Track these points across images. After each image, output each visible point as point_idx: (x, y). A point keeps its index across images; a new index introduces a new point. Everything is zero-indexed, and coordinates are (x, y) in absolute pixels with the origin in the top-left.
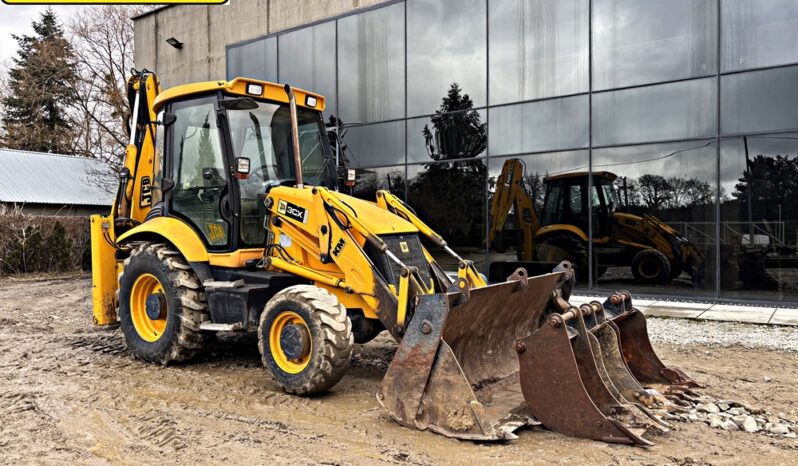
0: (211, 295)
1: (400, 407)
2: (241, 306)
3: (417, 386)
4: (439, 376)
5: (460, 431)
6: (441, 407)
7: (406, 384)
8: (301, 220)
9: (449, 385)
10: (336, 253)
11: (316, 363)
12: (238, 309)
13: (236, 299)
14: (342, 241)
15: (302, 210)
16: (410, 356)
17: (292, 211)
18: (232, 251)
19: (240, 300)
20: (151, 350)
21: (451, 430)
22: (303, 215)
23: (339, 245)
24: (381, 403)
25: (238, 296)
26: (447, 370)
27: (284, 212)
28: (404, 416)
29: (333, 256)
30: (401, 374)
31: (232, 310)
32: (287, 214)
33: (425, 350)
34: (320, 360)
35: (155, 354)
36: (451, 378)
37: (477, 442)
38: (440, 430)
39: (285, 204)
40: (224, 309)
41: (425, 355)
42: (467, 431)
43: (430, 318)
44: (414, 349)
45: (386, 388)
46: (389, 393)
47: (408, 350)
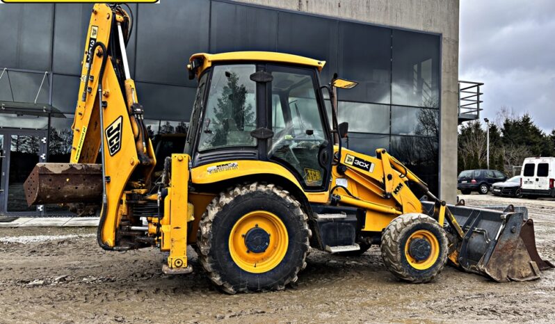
0: (324, 225)
1: (499, 273)
2: (350, 232)
3: (508, 260)
4: (516, 254)
5: (527, 277)
6: (516, 268)
7: (503, 260)
8: (368, 170)
9: (520, 256)
10: (396, 192)
11: (443, 260)
12: (348, 234)
13: (347, 226)
14: (401, 185)
15: (367, 162)
16: (505, 245)
17: (359, 163)
18: (326, 191)
19: (350, 227)
20: (269, 279)
21: (522, 278)
22: (369, 167)
23: (398, 187)
24: (488, 273)
25: (349, 224)
26: (520, 249)
27: (351, 163)
28: (501, 278)
29: (394, 194)
30: (501, 255)
31: (343, 235)
32: (354, 165)
33: (512, 241)
34: (445, 258)
35: (274, 282)
36: (521, 253)
37: (534, 280)
38: (517, 279)
39: (353, 158)
40: (335, 236)
41: (512, 244)
42: (530, 276)
43: (515, 225)
44: (507, 241)
45: (491, 265)
46: (493, 268)
47: (504, 243)
